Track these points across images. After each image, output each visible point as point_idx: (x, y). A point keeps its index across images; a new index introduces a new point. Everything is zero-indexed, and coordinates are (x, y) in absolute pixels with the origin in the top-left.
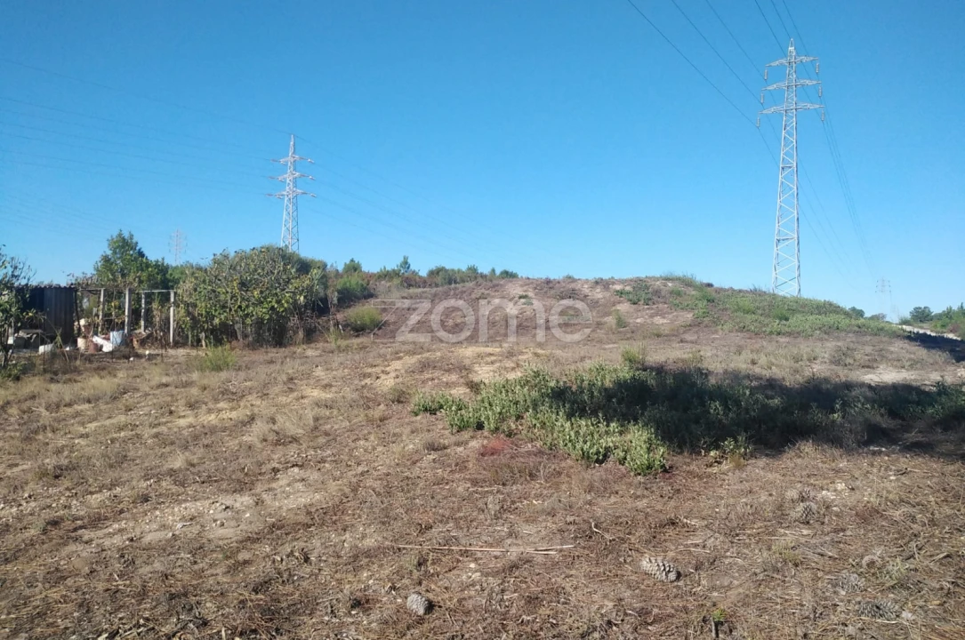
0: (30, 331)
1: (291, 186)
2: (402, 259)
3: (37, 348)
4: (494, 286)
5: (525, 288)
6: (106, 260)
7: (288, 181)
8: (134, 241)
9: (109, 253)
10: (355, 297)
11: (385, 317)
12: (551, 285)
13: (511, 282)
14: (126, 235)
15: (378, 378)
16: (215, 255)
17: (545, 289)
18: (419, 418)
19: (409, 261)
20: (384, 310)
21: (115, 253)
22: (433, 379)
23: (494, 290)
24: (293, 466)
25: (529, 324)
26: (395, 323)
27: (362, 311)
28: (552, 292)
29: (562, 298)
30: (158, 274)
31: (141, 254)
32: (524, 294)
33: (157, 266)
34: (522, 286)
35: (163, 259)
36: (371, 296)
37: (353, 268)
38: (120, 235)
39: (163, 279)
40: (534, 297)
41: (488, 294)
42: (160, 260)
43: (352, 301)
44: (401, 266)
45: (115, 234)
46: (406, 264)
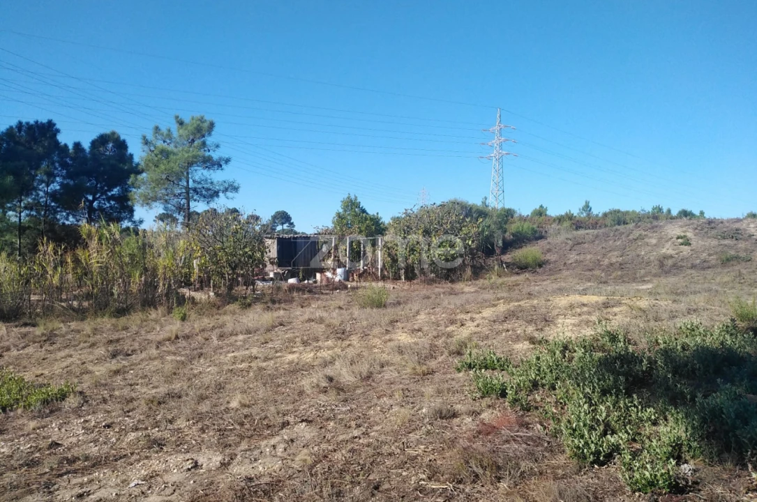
0: (283, 268)
1: (498, 148)
2: (584, 204)
3: (286, 280)
4: (653, 228)
5: (684, 229)
6: (339, 215)
7: (495, 145)
8: (358, 201)
9: (341, 211)
10: (527, 239)
11: (548, 257)
12: (713, 225)
13: (671, 223)
14: (353, 197)
15: (462, 325)
16: (406, 210)
17: (706, 230)
18: (461, 375)
19: (590, 205)
20: (549, 250)
21: (345, 211)
22: (508, 331)
23: (652, 231)
24: (302, 421)
25: (683, 264)
26: (555, 262)
27: (529, 252)
28: (714, 232)
29: (724, 238)
30: (373, 225)
31: (364, 211)
32: (682, 234)
33: (371, 219)
34: (681, 227)
35: (378, 214)
36: (541, 237)
37: (540, 213)
38: (348, 198)
39: (375, 228)
40: (693, 237)
41: (645, 235)
42: (375, 214)
43: (524, 242)
44: (583, 209)
45: (346, 196)
46: (587, 207)
